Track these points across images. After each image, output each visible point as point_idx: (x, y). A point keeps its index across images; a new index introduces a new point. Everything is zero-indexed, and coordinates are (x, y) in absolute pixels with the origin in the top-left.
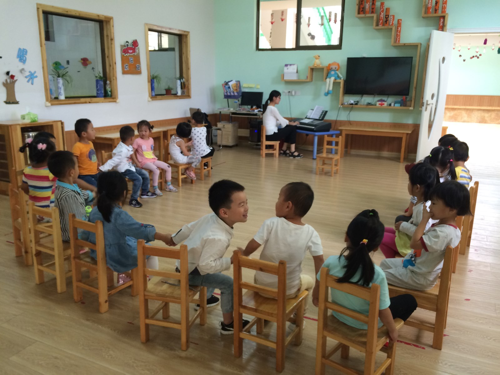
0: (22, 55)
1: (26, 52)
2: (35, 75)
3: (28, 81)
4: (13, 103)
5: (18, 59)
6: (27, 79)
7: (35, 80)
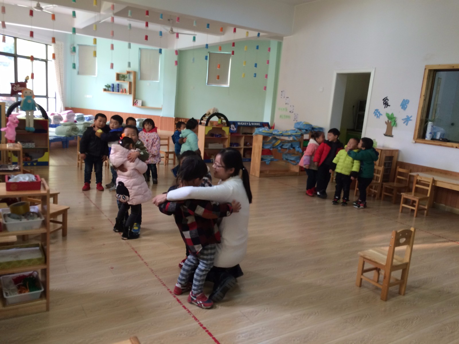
0: (404, 105)
1: (408, 102)
2: (411, 119)
3: (404, 123)
4: (389, 136)
5: (401, 107)
6: (403, 121)
7: (410, 122)
